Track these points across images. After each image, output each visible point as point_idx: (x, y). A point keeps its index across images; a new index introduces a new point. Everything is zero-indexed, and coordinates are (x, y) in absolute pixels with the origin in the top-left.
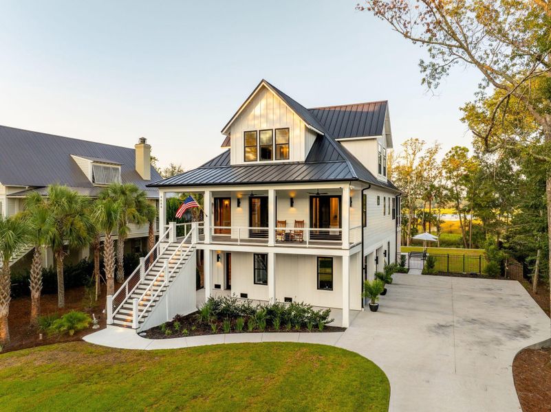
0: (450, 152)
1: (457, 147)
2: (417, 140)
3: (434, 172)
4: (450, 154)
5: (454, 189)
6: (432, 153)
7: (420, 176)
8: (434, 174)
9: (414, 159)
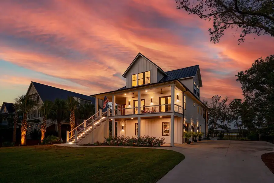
0: (233, 101)
1: (236, 99)
2: (217, 96)
3: (226, 110)
4: (233, 102)
5: (235, 116)
6: (224, 101)
7: (219, 111)
8: (226, 111)
9: (216, 104)
